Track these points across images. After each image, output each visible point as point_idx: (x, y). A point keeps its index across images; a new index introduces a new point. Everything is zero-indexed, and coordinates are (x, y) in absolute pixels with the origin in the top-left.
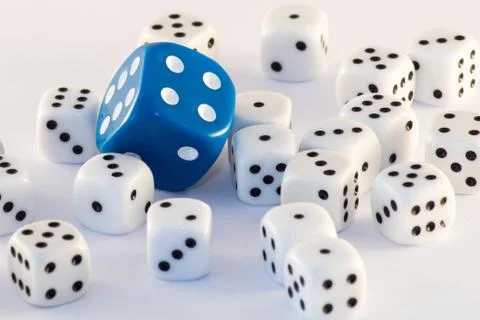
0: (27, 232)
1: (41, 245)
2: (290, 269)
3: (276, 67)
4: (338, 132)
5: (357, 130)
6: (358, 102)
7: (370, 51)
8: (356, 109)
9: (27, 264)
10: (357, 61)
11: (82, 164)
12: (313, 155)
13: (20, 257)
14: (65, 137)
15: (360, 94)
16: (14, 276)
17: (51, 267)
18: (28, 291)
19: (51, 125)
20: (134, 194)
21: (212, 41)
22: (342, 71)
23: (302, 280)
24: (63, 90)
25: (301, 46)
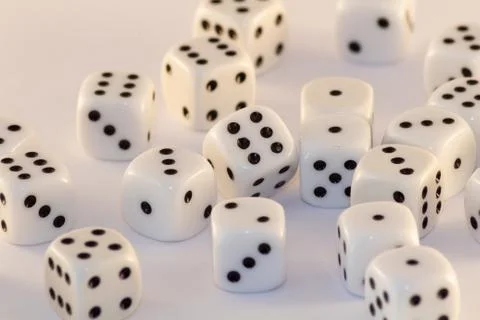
0: (67, 241)
1: (84, 256)
2: (372, 283)
3: (355, 47)
4: (427, 123)
5: (448, 121)
6: (449, 88)
7: (463, 29)
8: (448, 97)
9: (67, 278)
10: (449, 41)
11: (130, 161)
12: (389, 150)
13: (59, 270)
14: (110, 130)
15: (451, 79)
16: (52, 292)
17: (95, 282)
18: (69, 309)
19: (94, 116)
20: (189, 196)
21: (279, 19)
22: (431, 53)
23: (386, 296)
24: (107, 75)
25: (383, 23)
